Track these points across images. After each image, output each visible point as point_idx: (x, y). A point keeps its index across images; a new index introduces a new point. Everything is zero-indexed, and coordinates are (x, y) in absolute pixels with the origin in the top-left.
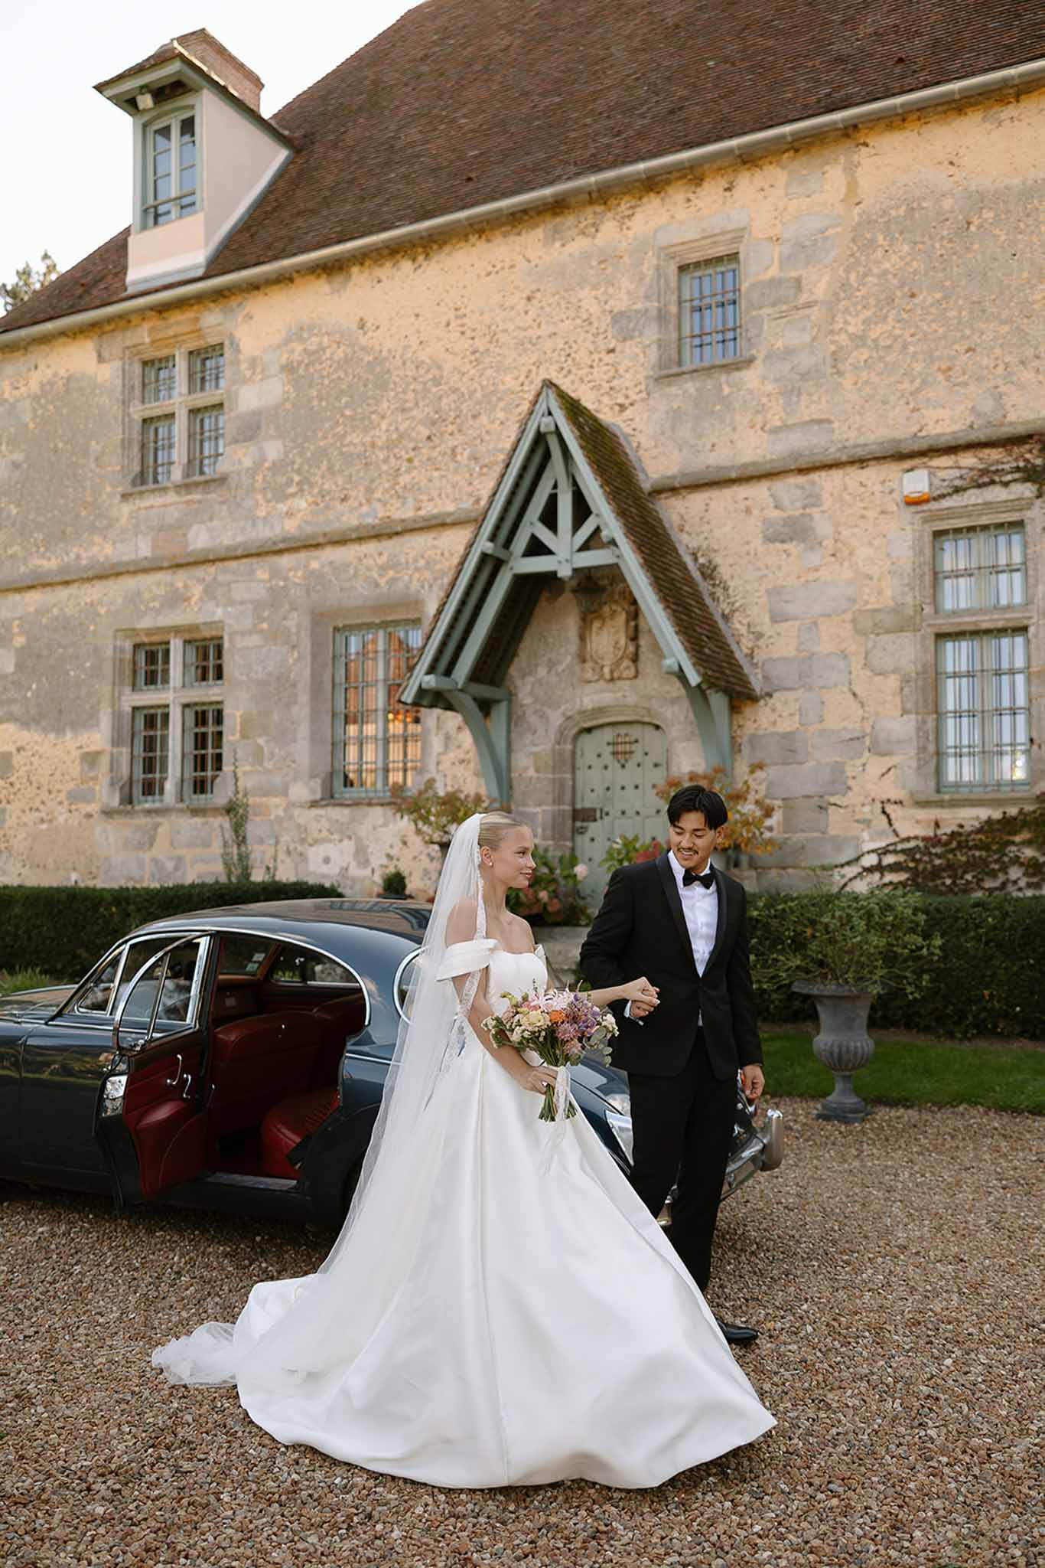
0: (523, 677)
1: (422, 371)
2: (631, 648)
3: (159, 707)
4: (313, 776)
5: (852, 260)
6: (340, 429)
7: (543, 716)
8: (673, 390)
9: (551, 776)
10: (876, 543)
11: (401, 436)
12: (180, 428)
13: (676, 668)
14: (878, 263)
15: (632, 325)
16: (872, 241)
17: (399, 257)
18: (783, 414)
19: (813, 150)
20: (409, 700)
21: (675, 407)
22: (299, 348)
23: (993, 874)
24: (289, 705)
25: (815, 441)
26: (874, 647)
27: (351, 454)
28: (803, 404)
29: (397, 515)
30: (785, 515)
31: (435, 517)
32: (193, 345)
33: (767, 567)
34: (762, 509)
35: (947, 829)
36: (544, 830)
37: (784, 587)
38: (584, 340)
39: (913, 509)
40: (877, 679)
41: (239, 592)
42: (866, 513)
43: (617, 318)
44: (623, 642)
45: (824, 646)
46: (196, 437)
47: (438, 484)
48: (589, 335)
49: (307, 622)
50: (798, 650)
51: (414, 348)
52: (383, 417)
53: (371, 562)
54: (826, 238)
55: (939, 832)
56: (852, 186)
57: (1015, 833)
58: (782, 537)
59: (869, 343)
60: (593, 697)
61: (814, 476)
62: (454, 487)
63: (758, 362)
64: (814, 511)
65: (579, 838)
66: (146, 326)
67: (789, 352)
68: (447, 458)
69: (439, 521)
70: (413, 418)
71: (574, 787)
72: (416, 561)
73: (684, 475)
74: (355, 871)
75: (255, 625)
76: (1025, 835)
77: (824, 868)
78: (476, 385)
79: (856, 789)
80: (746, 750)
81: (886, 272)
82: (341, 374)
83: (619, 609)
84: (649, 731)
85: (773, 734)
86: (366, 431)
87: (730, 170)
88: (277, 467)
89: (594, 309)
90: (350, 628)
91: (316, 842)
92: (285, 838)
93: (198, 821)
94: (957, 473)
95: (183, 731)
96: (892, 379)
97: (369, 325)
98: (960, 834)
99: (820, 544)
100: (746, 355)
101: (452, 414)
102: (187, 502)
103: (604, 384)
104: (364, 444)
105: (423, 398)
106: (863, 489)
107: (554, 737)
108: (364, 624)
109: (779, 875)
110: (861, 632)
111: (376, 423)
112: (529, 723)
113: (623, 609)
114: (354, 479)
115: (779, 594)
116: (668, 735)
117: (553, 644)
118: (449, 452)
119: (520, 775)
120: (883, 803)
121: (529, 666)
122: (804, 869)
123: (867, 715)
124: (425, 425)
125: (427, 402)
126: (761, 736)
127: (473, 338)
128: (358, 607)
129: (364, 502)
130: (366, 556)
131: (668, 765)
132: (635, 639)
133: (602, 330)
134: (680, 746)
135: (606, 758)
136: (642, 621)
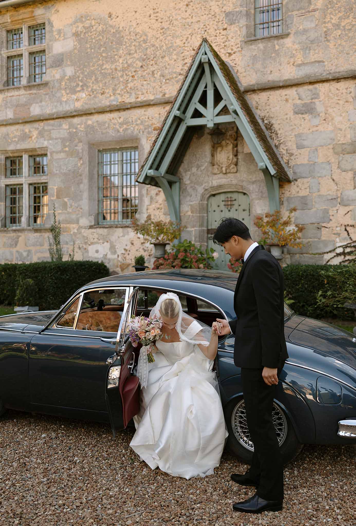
0: (186, 172)
1: (138, 37)
2: (235, 160)
3: (18, 185)
4: (90, 215)
6: (101, 62)
7: (194, 189)
8: (253, 47)
9: (198, 215)
10: (343, 115)
11: (129, 66)
12: (25, 61)
13: (265, 167)
15: (234, 18)
18: (302, 59)
20: (141, 181)
21: (254, 54)
22: (81, 25)
24: (79, 183)
25: (316, 71)
26: (342, 160)
27: (106, 74)
28: (311, 54)
29: (127, 101)
30: (303, 102)
31: (145, 101)
32: (31, 24)
33: (295, 125)
34: (293, 100)
36: (195, 238)
37: (303, 133)
38: (213, 24)
40: (344, 173)
41: (55, 134)
43: (228, 14)
44: (231, 157)
45: (320, 159)
46: (33, 65)
47: (146, 87)
48: (215, 22)
49: (86, 147)
50: (308, 161)
51: (135, 26)
52: (120, 57)
53: (116, 121)
58: (302, 112)
59: (341, 28)
60: (217, 180)
61: (317, 86)
62: (153, 88)
63: (291, 35)
64: (316, 101)
65: (209, 242)
66: (9, 14)
67: (305, 31)
68: (150, 76)
69: (147, 103)
70: (134, 57)
71: (207, 219)
72: (136, 121)
73: (258, 84)
74: (110, 256)
75: (62, 149)
77: (320, 254)
78: (163, 43)
79: (334, 220)
80: (285, 204)
82: (101, 37)
83: (230, 143)
84: (241, 196)
86: (112, 63)
88: (71, 79)
89: (217, 10)
90: (106, 151)
91: (92, 243)
92: (78, 242)
93: (37, 234)
95: (29, 195)
97: (113, 16)
99: (319, 115)
100: (286, 32)
101: (152, 56)
102: (30, 94)
103: (222, 44)
104: (111, 69)
105: (139, 49)
106: (338, 92)
107: (199, 198)
108: (112, 149)
109: (300, 257)
110: (337, 153)
111: (117, 60)
112: (188, 192)
113: (231, 143)
114: (107, 84)
115: (300, 136)
116: (250, 197)
117: (199, 158)
118: (151, 73)
119: (185, 214)
120: (345, 226)
121: (188, 167)
122: (311, 254)
123: (338, 189)
124: (140, 61)
125: (140, 50)
126: (292, 198)
127: (161, 22)
128: (110, 141)
129: (112, 95)
130: (113, 118)
131: (249, 210)
132: (236, 156)
133: (220, 20)
134: (256, 202)
135: (222, 207)
136: (239, 148)
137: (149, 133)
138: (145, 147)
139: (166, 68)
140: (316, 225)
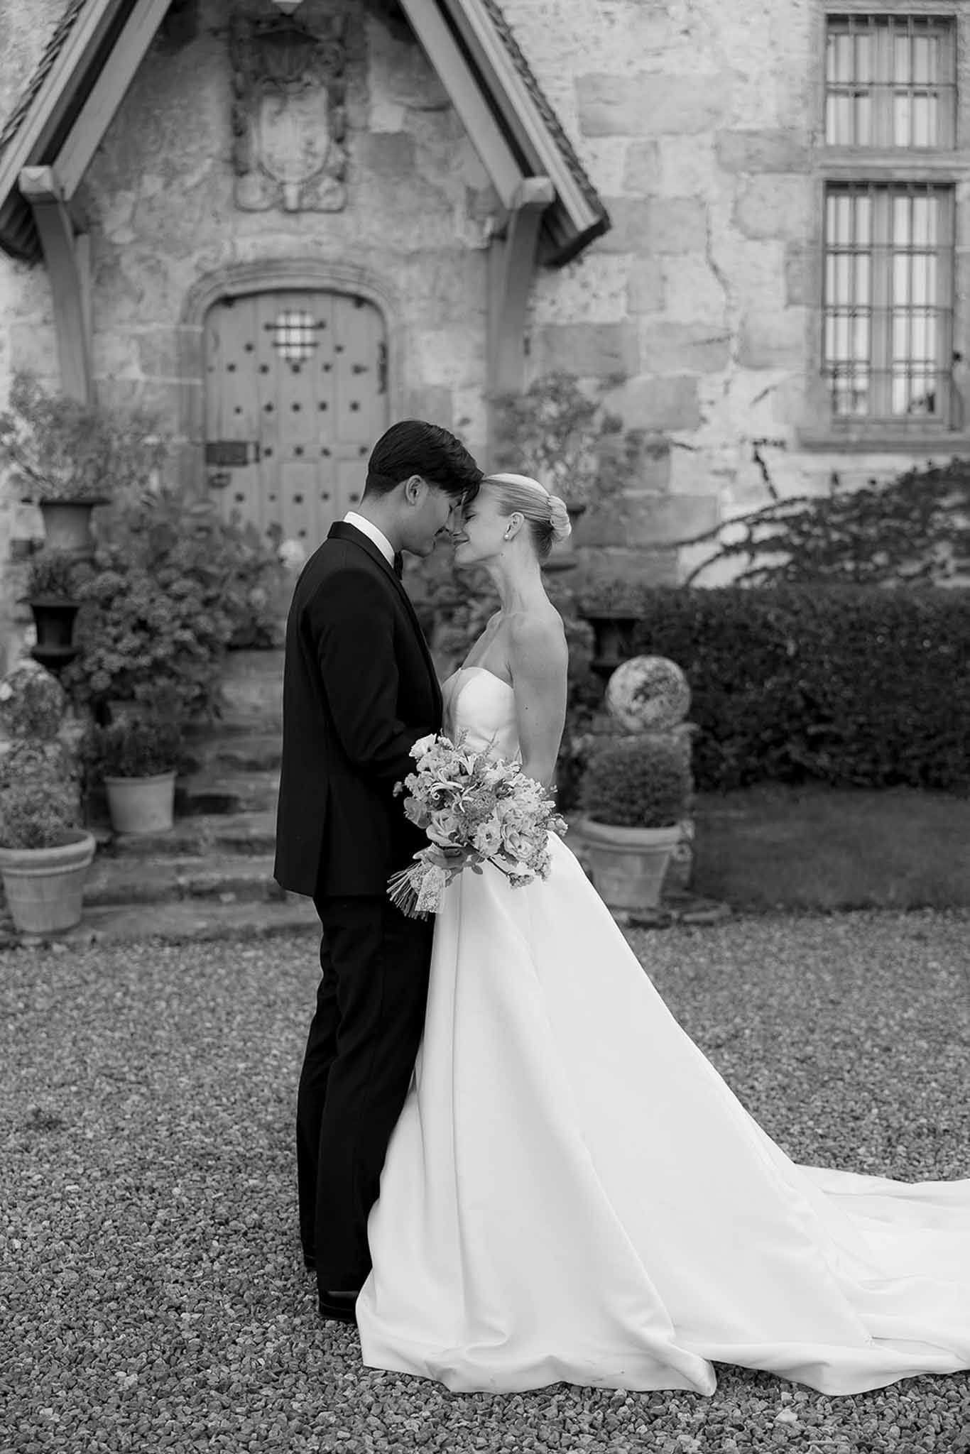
0: (113, 190)
2: (338, 156)
7: (155, 269)
9: (175, 381)
10: (754, 20)
13: (550, 197)
23: (911, 553)
33: (576, 40)
35: (851, 485)
37: (604, 77)
40: (751, 245)
44: (322, 141)
45: (670, 186)
50: (625, 186)
55: (839, 491)
57: (944, 493)
60: (255, 238)
65: (215, 495)
71: (206, 401)
76: (956, 498)
77: (667, 547)
79: (715, 421)
80: (538, 349)
83: (316, 82)
84: (346, 307)
85: (583, 326)
98: (870, 494)
99: (665, 10)
107: (177, 309)
109: (594, 558)
110: (727, 167)
112: (125, 278)
113: (322, 83)
116: (390, 317)
117: (175, 133)
119: (111, 377)
120: (756, 444)
121: (125, 172)
122: (630, 548)
123: (733, 303)
126: (562, 328)
131: (384, 370)
132: (340, 140)
134: (424, 337)
135: (264, 353)
136: (352, 109)
140: (650, 438)
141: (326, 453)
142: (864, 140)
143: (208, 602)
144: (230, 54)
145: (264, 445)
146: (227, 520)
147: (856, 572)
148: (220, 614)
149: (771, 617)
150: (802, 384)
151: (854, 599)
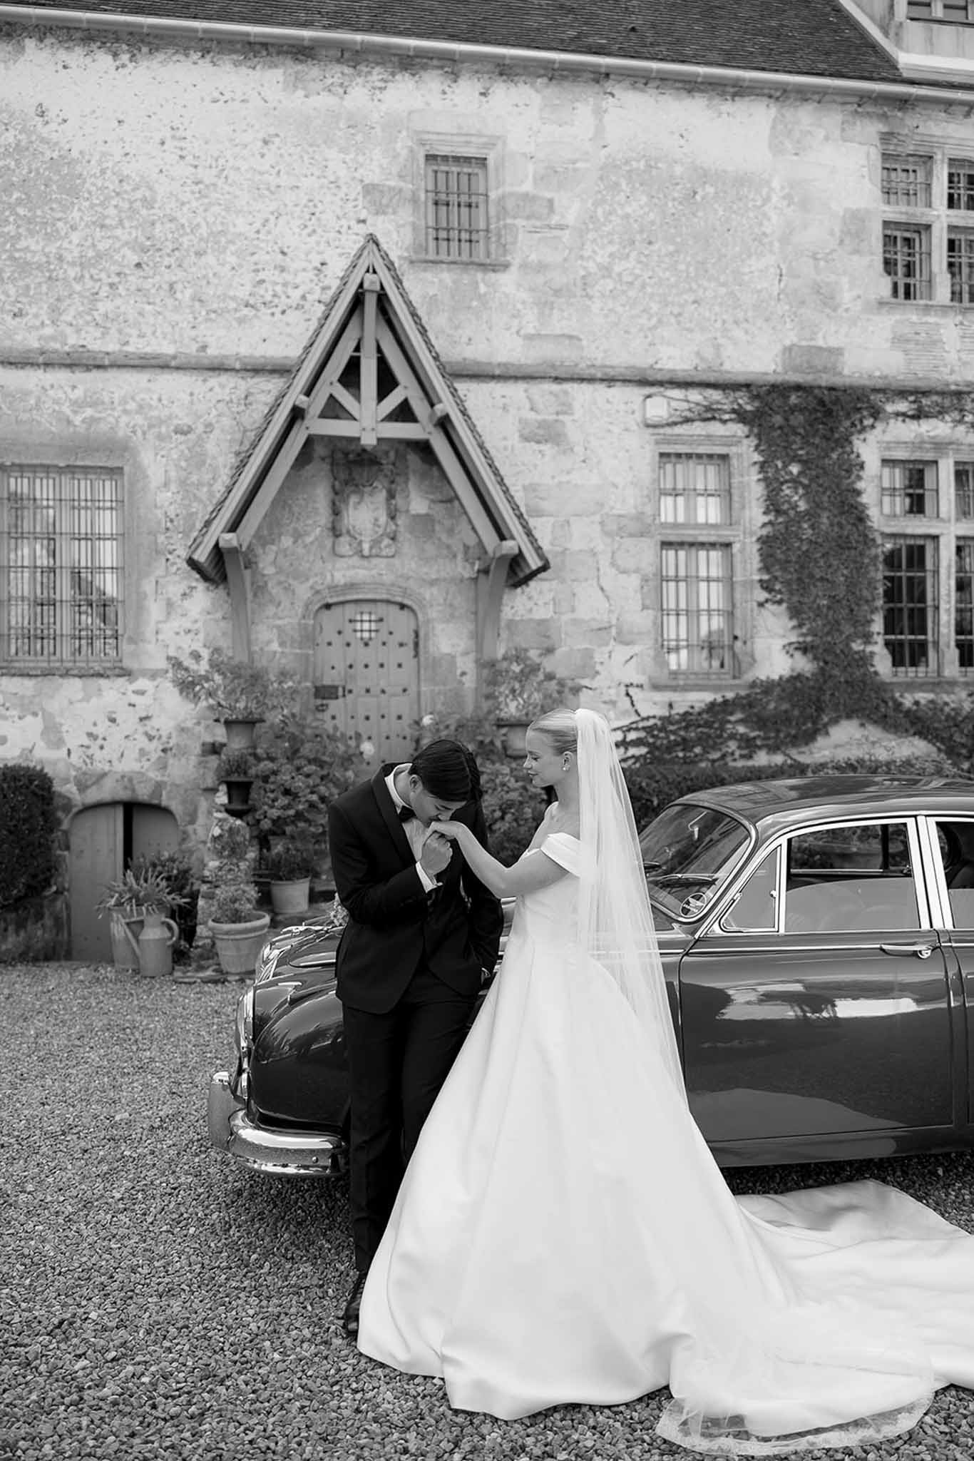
0: (264, 546)
1: (127, 187)
2: (392, 527)
5: (599, 196)
6: (11, 228)
7: (288, 589)
8: (429, 276)
9: (298, 651)
10: (620, 456)
11: (100, 256)
14: (622, 206)
16: (617, 184)
17: (94, 46)
18: (536, 324)
19: (566, 84)
21: (430, 293)
23: (715, 747)
25: (566, 354)
26: (619, 549)
27: (27, 263)
28: (555, 318)
29: (97, 346)
30: (539, 418)
31: (150, 356)
33: (524, 464)
34: (519, 409)
35: (680, 709)
37: (539, 485)
38: (332, 203)
39: (651, 430)
40: (622, 576)
42: (610, 427)
43: (369, 189)
44: (383, 519)
45: (576, 544)
47: (151, 321)
48: (337, 199)
50: (552, 544)
51: (118, 158)
52: (74, 228)
53: (61, 395)
54: (575, 170)
55: (673, 712)
56: (600, 130)
57: (731, 714)
58: (538, 438)
59: (614, 275)
60: (344, 571)
61: (567, 386)
62: (173, 327)
63: (513, 269)
64: (566, 419)
65: (322, 716)
67: (541, 267)
68: (162, 293)
69: (159, 362)
70: (117, 238)
71: (315, 664)
72: (124, 401)
74: (43, 751)
76: (739, 716)
78: (200, 220)
79: (604, 673)
80: (504, 634)
81: (627, 216)
83: (380, 487)
84: (394, 610)
85: (531, 620)
86: (49, 237)
87: (486, 76)
89: (343, 173)
90: (19, 469)
94: (685, 405)
96: (633, 312)
97: (51, 114)
98: (691, 714)
99: (572, 450)
100: (500, 259)
101: (169, 245)
104: (45, 255)
105: (131, 219)
106: (609, 406)
107: (300, 611)
108: (42, 466)
110: (607, 534)
111: (63, 233)
112: (270, 594)
113: (384, 487)
114: (32, 293)
115: (534, 490)
116: (420, 616)
117: (300, 513)
118: (166, 287)
120: (627, 686)
121: (271, 534)
123: (612, 608)
124: (133, 249)
125: (135, 223)
126: (518, 622)
127: (196, 167)
128: (41, 445)
129: (47, 322)
130: (52, 386)
131: (416, 645)
132: (393, 518)
133: (352, 197)
134: (439, 627)
135: (348, 636)
136: (399, 501)
137: (160, 437)
138: (149, 472)
139: (208, 283)
140: (570, 684)
141: (383, 692)
142: (681, 519)
143: (322, 778)
144: (332, 471)
145: (348, 687)
146: (331, 731)
147: (685, 757)
148: (331, 785)
149: (644, 784)
150: (652, 653)
151: (689, 773)
